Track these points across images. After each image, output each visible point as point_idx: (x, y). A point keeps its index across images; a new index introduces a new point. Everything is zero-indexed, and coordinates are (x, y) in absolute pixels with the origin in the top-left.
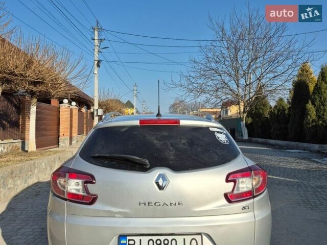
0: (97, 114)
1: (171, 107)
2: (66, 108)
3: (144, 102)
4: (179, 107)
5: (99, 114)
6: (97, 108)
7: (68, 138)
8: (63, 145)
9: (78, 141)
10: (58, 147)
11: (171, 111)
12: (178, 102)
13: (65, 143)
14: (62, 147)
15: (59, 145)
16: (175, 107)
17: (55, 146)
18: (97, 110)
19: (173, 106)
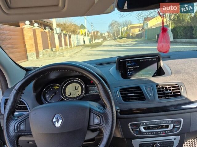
0: (56, 32)
1: (109, 26)
2: (28, 29)
3: (92, 23)
4: (115, 25)
5: (57, 32)
6: (56, 27)
7: (35, 53)
8: (31, 59)
9: (44, 55)
10: (28, 60)
11: (110, 29)
12: (114, 22)
13: (33, 58)
14: (31, 60)
15: (28, 59)
16: (112, 26)
17: (25, 60)
18: (56, 29)
19: (111, 25)
